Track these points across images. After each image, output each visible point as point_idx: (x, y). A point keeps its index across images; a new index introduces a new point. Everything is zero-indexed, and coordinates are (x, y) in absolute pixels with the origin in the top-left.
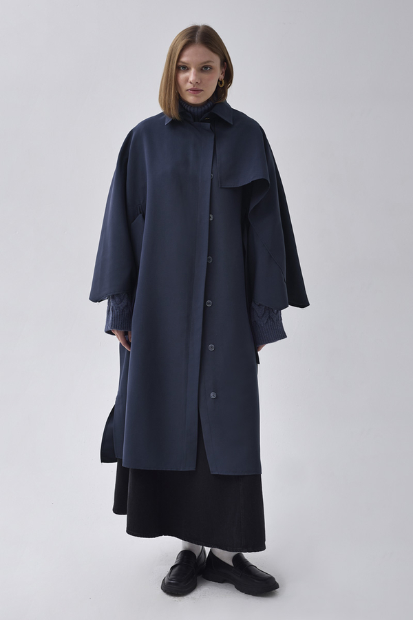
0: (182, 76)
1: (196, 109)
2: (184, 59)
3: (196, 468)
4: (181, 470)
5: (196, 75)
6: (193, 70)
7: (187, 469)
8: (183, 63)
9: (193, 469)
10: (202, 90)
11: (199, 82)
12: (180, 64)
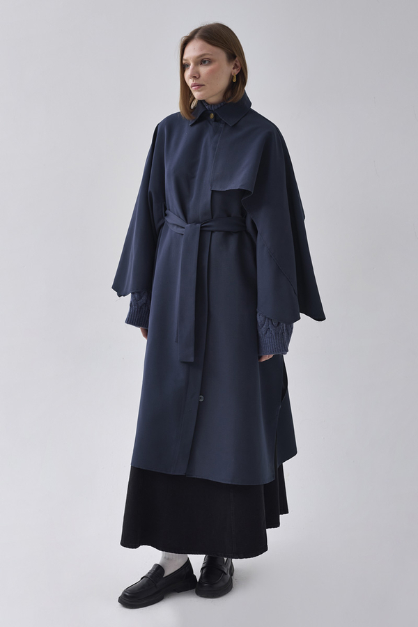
10: (202, 85)
11: (197, 76)
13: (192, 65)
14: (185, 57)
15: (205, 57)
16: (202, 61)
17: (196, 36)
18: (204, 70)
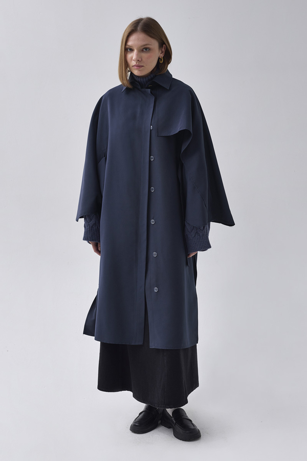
0: (129, 56)
1: (142, 80)
2: (130, 43)
3: (143, 343)
4: (133, 344)
5: (137, 55)
6: (135, 51)
7: (137, 344)
8: (128, 46)
9: (141, 343)
10: (143, 66)
11: (140, 60)
12: (127, 47)
15: (147, 46)
17: (139, 29)
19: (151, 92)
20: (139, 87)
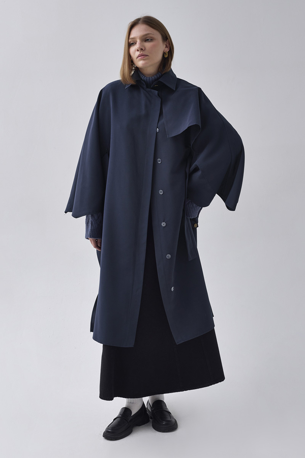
1: (148, 79)
12: (130, 40)
13: (138, 41)
14: (132, 36)
15: (148, 36)
16: (146, 39)
17: (140, 22)
18: (148, 45)
19: (158, 95)
20: (145, 87)
